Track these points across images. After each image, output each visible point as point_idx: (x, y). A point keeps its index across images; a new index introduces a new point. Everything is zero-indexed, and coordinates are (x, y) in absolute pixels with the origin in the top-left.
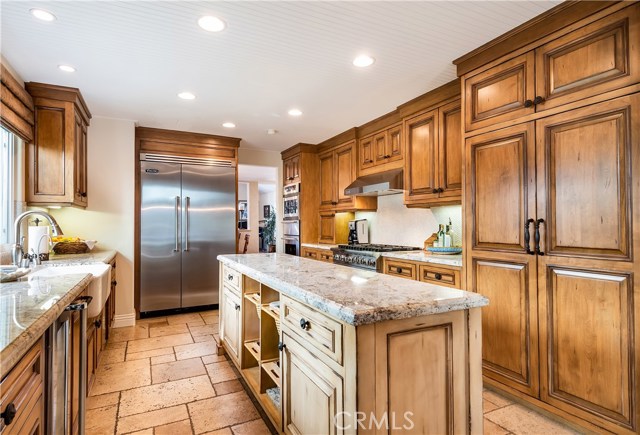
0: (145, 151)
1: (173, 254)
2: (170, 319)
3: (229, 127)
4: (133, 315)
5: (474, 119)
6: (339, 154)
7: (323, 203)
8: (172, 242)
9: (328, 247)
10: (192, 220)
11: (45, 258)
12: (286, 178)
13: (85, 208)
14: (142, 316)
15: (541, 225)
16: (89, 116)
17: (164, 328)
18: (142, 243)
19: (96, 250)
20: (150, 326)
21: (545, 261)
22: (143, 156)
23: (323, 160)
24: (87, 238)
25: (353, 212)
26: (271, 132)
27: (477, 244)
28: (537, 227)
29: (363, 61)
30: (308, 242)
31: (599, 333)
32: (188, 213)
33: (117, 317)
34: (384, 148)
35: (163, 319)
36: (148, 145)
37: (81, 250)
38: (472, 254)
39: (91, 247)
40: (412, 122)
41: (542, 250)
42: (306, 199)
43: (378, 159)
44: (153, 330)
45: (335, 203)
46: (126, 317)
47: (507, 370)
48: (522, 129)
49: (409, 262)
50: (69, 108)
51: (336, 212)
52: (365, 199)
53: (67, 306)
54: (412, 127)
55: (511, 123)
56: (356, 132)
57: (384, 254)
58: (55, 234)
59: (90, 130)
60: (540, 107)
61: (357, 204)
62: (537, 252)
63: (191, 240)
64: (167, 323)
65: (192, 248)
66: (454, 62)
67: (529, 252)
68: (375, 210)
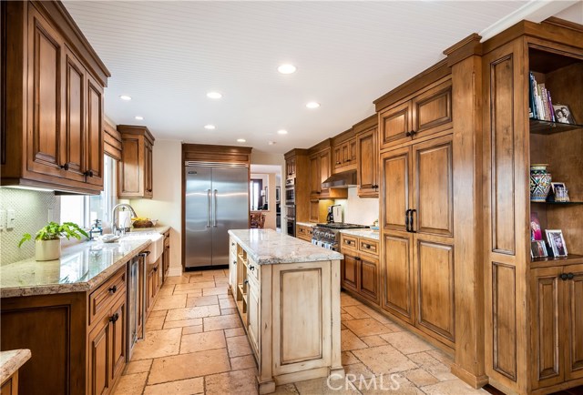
0: (188, 159)
1: (206, 229)
2: (204, 273)
3: (241, 141)
4: (181, 268)
5: (384, 140)
6: (322, 157)
7: (313, 192)
8: (205, 220)
9: (310, 225)
10: (218, 203)
11: (128, 230)
12: (288, 173)
13: (151, 198)
14: (186, 270)
15: (414, 213)
16: (154, 140)
17: (200, 278)
18: (187, 220)
19: (158, 226)
20: (191, 276)
21: (417, 236)
22: (187, 163)
23: (312, 160)
24: (152, 219)
25: (333, 199)
26: (271, 143)
27: (386, 224)
28: (412, 215)
29: (313, 105)
30: (301, 221)
31: (440, 282)
32: (215, 197)
33: (170, 269)
34: (347, 153)
35: (199, 273)
36: (190, 156)
37: (149, 225)
38: (384, 232)
39: (154, 224)
40: (361, 137)
41: (415, 230)
42: (300, 189)
43: (344, 162)
44: (192, 278)
45: (319, 193)
46: (175, 270)
47: (400, 308)
48: (406, 150)
49: (354, 236)
50: (141, 138)
51: (320, 199)
52: (337, 190)
53: (137, 254)
54: (361, 140)
55: (401, 146)
56: (331, 141)
57: (341, 231)
58: (133, 217)
59: (154, 149)
60: (414, 137)
61: (332, 194)
62: (412, 231)
63: (219, 218)
64: (202, 275)
65: (218, 224)
66: (374, 102)
67: (408, 231)
68: (346, 198)
